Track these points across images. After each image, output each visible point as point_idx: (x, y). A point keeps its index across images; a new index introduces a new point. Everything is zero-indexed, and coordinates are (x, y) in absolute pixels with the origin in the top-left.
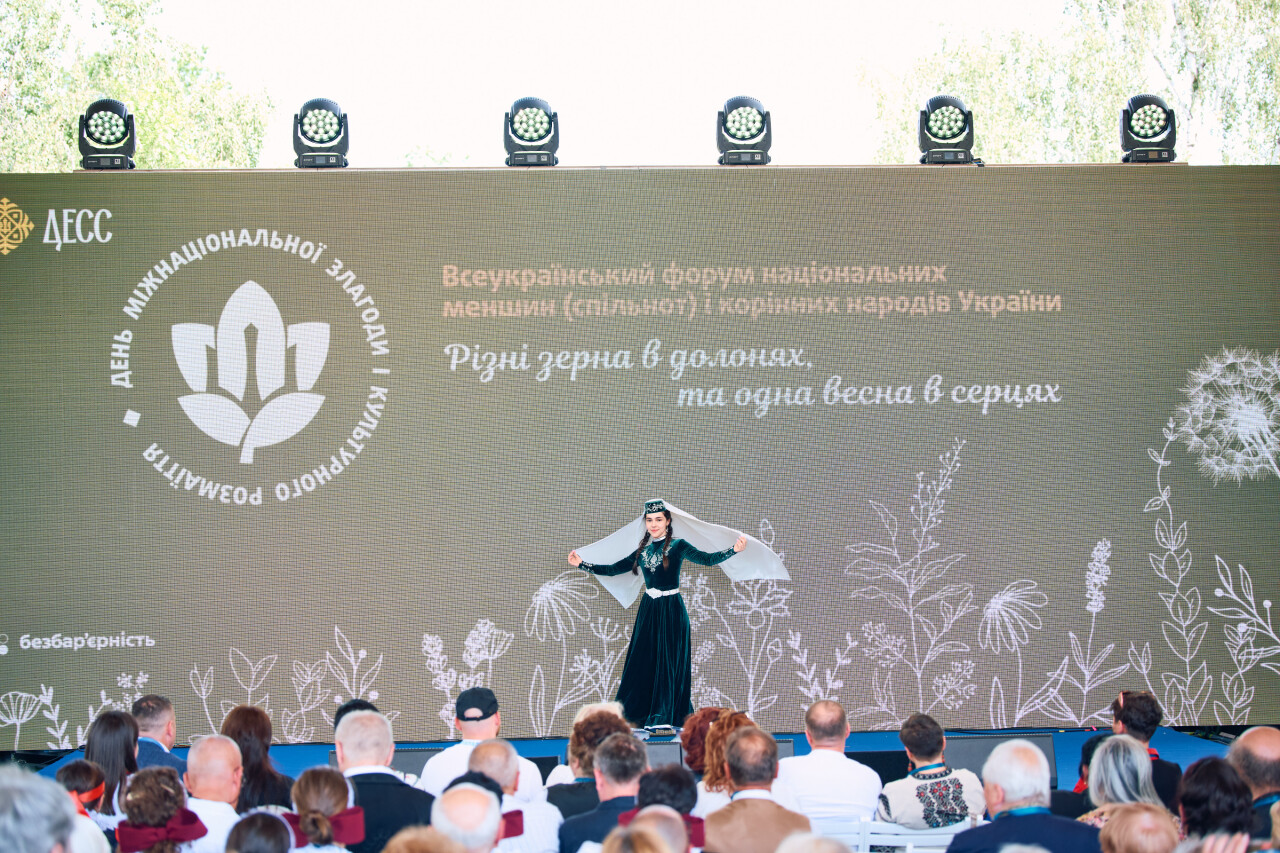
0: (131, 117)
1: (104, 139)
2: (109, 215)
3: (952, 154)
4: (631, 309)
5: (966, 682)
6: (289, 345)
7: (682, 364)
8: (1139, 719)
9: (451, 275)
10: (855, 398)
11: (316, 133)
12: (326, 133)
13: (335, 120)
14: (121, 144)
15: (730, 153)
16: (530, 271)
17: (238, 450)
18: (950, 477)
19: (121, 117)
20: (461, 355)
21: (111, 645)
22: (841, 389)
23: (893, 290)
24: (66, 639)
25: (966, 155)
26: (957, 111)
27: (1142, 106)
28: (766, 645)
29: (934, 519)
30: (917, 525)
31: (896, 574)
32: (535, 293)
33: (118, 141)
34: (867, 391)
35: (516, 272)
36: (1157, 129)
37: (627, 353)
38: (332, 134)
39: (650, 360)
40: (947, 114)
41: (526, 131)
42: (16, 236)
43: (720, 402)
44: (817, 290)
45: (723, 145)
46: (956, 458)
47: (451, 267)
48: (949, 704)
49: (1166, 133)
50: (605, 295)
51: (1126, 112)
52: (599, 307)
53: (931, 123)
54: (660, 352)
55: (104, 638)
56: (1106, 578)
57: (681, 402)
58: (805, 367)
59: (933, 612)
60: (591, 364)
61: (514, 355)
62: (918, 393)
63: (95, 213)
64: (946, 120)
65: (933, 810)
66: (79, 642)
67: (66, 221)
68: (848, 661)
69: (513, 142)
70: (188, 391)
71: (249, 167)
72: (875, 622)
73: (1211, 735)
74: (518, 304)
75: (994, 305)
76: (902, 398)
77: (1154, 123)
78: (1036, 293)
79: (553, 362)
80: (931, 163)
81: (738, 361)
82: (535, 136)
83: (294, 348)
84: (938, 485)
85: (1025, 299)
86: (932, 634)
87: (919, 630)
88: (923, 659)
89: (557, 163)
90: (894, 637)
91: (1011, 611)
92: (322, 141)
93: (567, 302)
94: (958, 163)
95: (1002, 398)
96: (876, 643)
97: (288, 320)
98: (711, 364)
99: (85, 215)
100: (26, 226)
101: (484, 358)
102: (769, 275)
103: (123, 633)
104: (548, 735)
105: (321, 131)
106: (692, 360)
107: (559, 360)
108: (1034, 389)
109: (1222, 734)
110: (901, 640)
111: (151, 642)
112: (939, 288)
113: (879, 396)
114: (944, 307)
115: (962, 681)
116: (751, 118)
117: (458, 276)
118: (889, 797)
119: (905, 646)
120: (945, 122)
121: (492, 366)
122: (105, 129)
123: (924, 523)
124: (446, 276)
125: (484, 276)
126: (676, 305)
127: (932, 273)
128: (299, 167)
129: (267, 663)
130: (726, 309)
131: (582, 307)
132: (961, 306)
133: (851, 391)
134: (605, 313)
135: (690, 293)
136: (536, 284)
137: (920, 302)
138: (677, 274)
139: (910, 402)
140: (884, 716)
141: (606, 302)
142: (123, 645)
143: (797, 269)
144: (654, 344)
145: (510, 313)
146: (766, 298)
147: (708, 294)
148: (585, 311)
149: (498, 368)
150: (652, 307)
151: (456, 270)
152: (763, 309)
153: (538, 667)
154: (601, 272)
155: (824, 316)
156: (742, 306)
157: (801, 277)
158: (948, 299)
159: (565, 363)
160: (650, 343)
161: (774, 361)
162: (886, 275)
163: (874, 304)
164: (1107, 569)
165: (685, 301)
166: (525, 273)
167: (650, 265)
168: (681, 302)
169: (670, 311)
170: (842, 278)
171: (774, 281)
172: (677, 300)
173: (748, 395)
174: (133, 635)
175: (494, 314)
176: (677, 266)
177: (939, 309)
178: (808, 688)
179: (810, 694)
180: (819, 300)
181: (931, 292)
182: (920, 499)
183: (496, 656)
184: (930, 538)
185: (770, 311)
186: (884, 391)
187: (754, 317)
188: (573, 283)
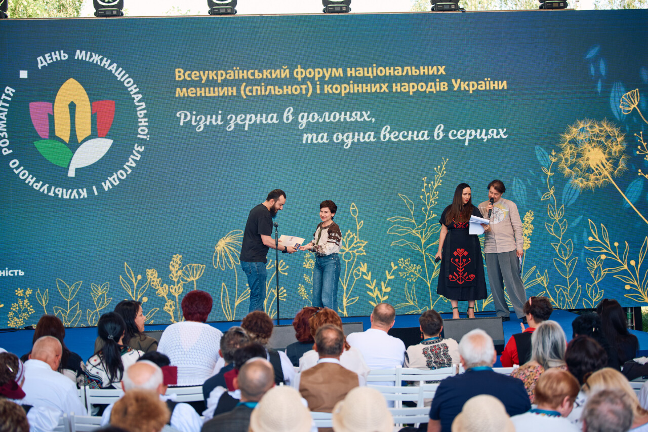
3: (448, 6)
4: (277, 91)
6: (94, 113)
7: (305, 120)
9: (180, 74)
10: (397, 137)
15: (329, 7)
16: (223, 72)
17: (67, 169)
18: (441, 178)
20: (186, 116)
21: (1, 275)
22: (390, 133)
23: (417, 79)
25: (455, 6)
28: (353, 270)
29: (433, 202)
30: (424, 205)
31: (415, 232)
32: (226, 83)
34: (404, 133)
35: (215, 72)
37: (275, 115)
39: (288, 119)
43: (325, 140)
44: (377, 80)
45: (325, 2)
46: (444, 168)
47: (179, 70)
50: (263, 84)
52: (259, 90)
54: (293, 114)
56: (531, 232)
57: (304, 142)
58: (371, 120)
60: (256, 121)
61: (214, 117)
62: (431, 134)
65: (432, 361)
68: (393, 277)
70: (39, 138)
71: (76, 17)
72: (405, 258)
74: (216, 89)
75: (471, 87)
76: (423, 136)
78: (494, 80)
79: (235, 120)
80: (437, 10)
81: (335, 118)
83: (96, 114)
84: (434, 184)
85: (487, 82)
86: (435, 263)
87: (428, 261)
88: (431, 276)
89: (236, 12)
90: (415, 265)
92: (108, 2)
93: (242, 88)
94: (451, 10)
95: (476, 136)
96: (406, 269)
97: (92, 99)
98: (321, 120)
101: (198, 119)
102: (351, 72)
103: (7, 269)
104: (234, 319)
106: (310, 119)
107: (238, 119)
108: (493, 132)
110: (419, 267)
111: (22, 273)
112: (442, 78)
113: (410, 135)
114: (444, 88)
117: (184, 74)
118: (409, 354)
119: (421, 270)
121: (202, 123)
123: (428, 204)
124: (177, 74)
125: (198, 75)
126: (301, 89)
127: (438, 70)
128: (97, 16)
129: (77, 286)
130: (328, 91)
131: (251, 91)
132: (454, 87)
133: (395, 134)
134: (263, 93)
135: (308, 82)
136: (226, 78)
137: (431, 85)
138: (302, 72)
139: (427, 139)
140: (412, 307)
141: (263, 88)
142: (7, 275)
143: (366, 69)
144: (290, 110)
145: (212, 94)
146: (349, 85)
147: (318, 83)
148: (252, 93)
149: (206, 124)
150: (288, 90)
151: (182, 71)
152: (347, 91)
153: (223, 284)
154: (261, 71)
155: (380, 93)
156: (336, 89)
157: (368, 73)
158: (446, 84)
159: (241, 121)
160: (288, 109)
161: (354, 118)
162: (414, 72)
163: (407, 87)
164: (532, 226)
165: (306, 86)
166: (219, 72)
167: (286, 67)
168: (304, 87)
169: (298, 92)
170: (390, 73)
171: (353, 75)
172: (301, 86)
173: (340, 136)
174: (13, 269)
175: (203, 95)
176: (301, 68)
177: (442, 89)
178: (373, 293)
179: (374, 296)
180: (378, 85)
181: (438, 80)
182: (425, 191)
183: (197, 278)
184: (431, 212)
185: (352, 91)
186: (413, 134)
187: (343, 95)
188: (245, 78)
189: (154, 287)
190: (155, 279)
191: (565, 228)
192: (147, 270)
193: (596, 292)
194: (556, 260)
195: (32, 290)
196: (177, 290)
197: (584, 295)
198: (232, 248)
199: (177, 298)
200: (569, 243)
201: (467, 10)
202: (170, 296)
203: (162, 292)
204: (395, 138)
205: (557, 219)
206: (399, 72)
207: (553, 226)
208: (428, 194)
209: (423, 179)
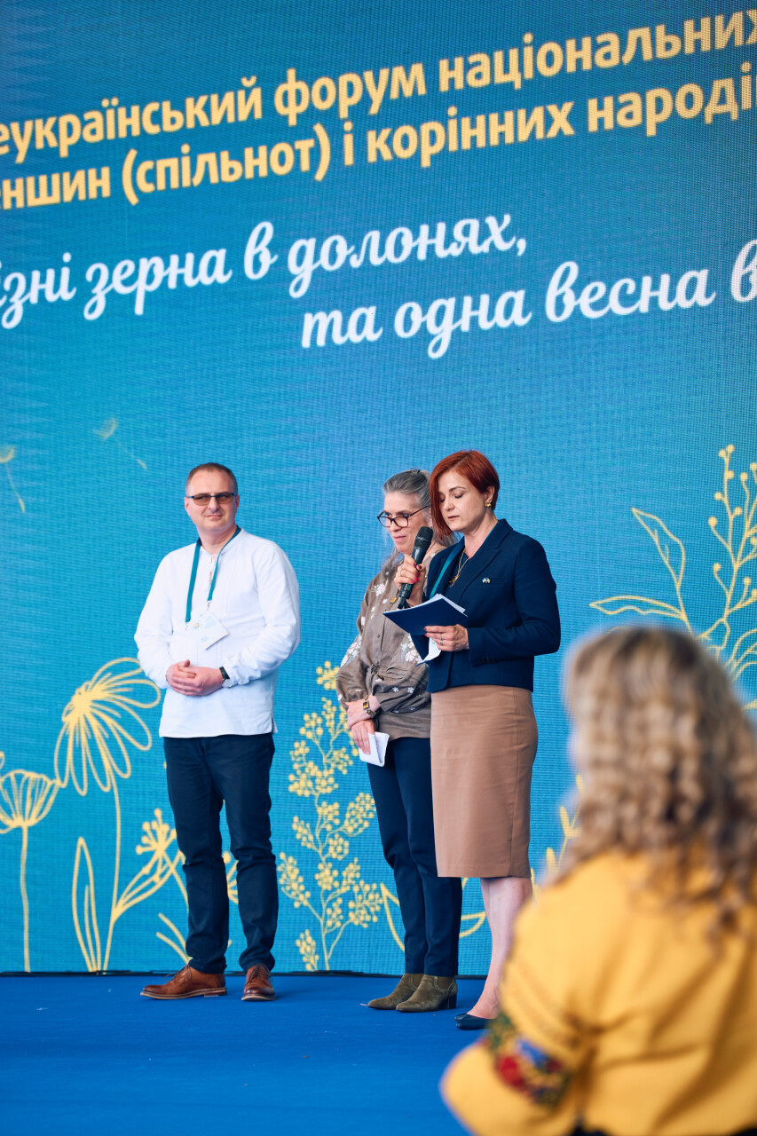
4: (222, 168)
7: (308, 267)
10: (603, 302)
16: (73, 119)
22: (578, 288)
32: (84, 156)
34: (625, 287)
35: (51, 122)
37: (221, 255)
39: (257, 265)
43: (369, 333)
44: (537, 92)
50: (185, 149)
52: (176, 172)
54: (272, 247)
57: (306, 343)
58: (515, 248)
60: (165, 279)
61: (51, 273)
74: (55, 178)
76: (690, 294)
79: (109, 280)
81: (398, 249)
93: (128, 169)
98: (356, 263)
101: (7, 284)
102: (451, 74)
104: (105, 968)
107: (118, 277)
113: (646, 293)
121: (19, 297)
126: (297, 153)
127: (748, 27)
130: (378, 152)
131: (151, 176)
133: (594, 292)
134: (186, 183)
135: (319, 129)
136: (81, 140)
137: (723, 91)
138: (298, 94)
139: (704, 303)
141: (186, 161)
143: (499, 56)
144: (262, 233)
145: (44, 200)
146: (444, 121)
147: (348, 126)
148: (155, 184)
149: (28, 301)
150: (260, 162)
152: (438, 147)
154: (179, 106)
155: (546, 141)
156: (405, 142)
157: (506, 70)
159: (126, 283)
160: (258, 230)
161: (459, 244)
163: (636, 108)
165: (310, 143)
166: (64, 121)
167: (253, 80)
168: (304, 146)
169: (288, 165)
170: (579, 62)
171: (459, 85)
172: (300, 145)
173: (417, 317)
175: (20, 204)
176: (298, 79)
180: (538, 113)
181: (746, 68)
182: (726, 501)
183: (33, 821)
184: (747, 581)
185: (453, 147)
186: (655, 286)
187: (426, 162)
188: (136, 132)
198: (109, 721)
204: (596, 306)
206: (610, 52)
208: (738, 511)
209: (722, 453)
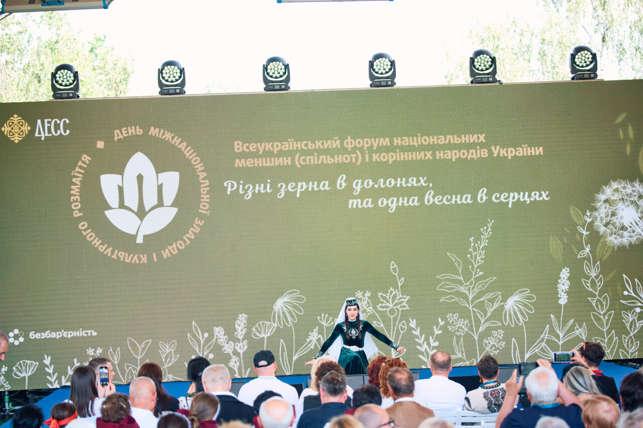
0: (77, 72)
1: (64, 83)
2: (68, 121)
3: (486, 78)
4: (329, 160)
5: (500, 341)
6: (159, 183)
8: (592, 356)
9: (239, 146)
10: (442, 200)
11: (169, 77)
12: (174, 77)
13: (178, 71)
14: (72, 86)
15: (376, 81)
16: (278, 143)
17: (135, 236)
18: (487, 238)
19: (72, 73)
21: (75, 336)
22: (434, 197)
23: (459, 147)
24: (52, 333)
25: (493, 79)
26: (488, 57)
27: (580, 52)
28: (399, 324)
29: (480, 260)
30: (472, 264)
31: (462, 289)
32: (281, 154)
33: (71, 84)
34: (448, 197)
35: (271, 144)
36: (588, 63)
37: (327, 182)
38: (177, 78)
39: (341, 186)
40: (483, 58)
41: (274, 73)
42: (21, 133)
43: (370, 205)
44: (422, 148)
45: (372, 77)
46: (490, 229)
47: (238, 142)
48: (492, 352)
49: (592, 65)
50: (316, 154)
51: (572, 55)
52: (313, 160)
53: (475, 63)
54: (346, 181)
55: (72, 332)
56: (568, 287)
57: (350, 207)
59: (481, 307)
60: (308, 188)
61: (263, 185)
62: (474, 197)
63: (60, 121)
64: (483, 62)
65: (492, 404)
66: (59, 335)
67: (46, 125)
68: (440, 332)
69: (267, 79)
70: (110, 208)
72: (453, 313)
73: (624, 364)
74: (273, 159)
75: (510, 153)
76: (466, 200)
77: (586, 60)
78: (530, 146)
79: (286, 187)
80: (476, 83)
81: (390, 184)
82: (278, 75)
83: (161, 185)
84: (481, 244)
85: (525, 149)
86: (482, 317)
87: (475, 316)
88: (478, 330)
89: (289, 88)
90: (463, 320)
91: (518, 305)
92: (172, 82)
93: (297, 158)
94: (489, 82)
95: (519, 198)
96: (454, 323)
97: (158, 172)
99: (56, 122)
100: (26, 128)
101: (246, 187)
102: (397, 141)
103: (81, 329)
104: (293, 374)
105: (172, 76)
106: (364, 185)
107: (289, 187)
108: (535, 194)
109: (629, 363)
110: (467, 321)
111: (95, 334)
112: (482, 145)
113: (454, 199)
114: (484, 155)
115: (498, 340)
116: (385, 63)
117: (242, 146)
118: (469, 398)
119: (469, 324)
120: (482, 63)
121: (250, 191)
122: (64, 79)
123: (475, 262)
124: (236, 147)
125: (255, 146)
126: (351, 158)
127: (478, 138)
128: (162, 95)
129: (147, 344)
130: (376, 159)
131: (305, 160)
132: (493, 154)
133: (439, 198)
134: (316, 163)
135: (358, 152)
136: (281, 149)
137: (472, 152)
138: (351, 142)
139: (470, 202)
140: (461, 360)
141: (316, 157)
142: (81, 335)
143: (411, 138)
144: (342, 177)
145: (269, 164)
146: (395, 152)
147: (367, 152)
148: (306, 162)
149: (254, 192)
150: (339, 159)
151: (241, 143)
152: (394, 159)
153: (282, 340)
154: (313, 142)
155: (425, 161)
156: (384, 157)
157: (413, 141)
158: (486, 151)
159: (292, 188)
160: (340, 177)
162: (455, 140)
163: (450, 154)
164: (568, 282)
165: (356, 155)
166: (275, 144)
167: (337, 138)
168: (354, 156)
169: (348, 161)
170: (433, 142)
171: (400, 144)
172: (352, 155)
173: (385, 201)
174: (86, 330)
175: (260, 165)
176: (351, 138)
177: (482, 156)
178: (422, 347)
179: (423, 350)
180: (422, 153)
181: (478, 147)
182: (472, 251)
183: (268, 335)
184: (478, 270)
185: (398, 159)
186: (456, 197)
187: (390, 162)
188: (299, 148)
189: (220, 344)
190: (222, 337)
191: (601, 283)
192: (215, 328)
193: (632, 343)
194: (593, 314)
195: (102, 349)
196: (242, 348)
197: (621, 346)
198: (289, 307)
199: (241, 355)
200: (605, 297)
201: (504, 81)
202: (236, 353)
203: (228, 348)
204: (439, 202)
205: (593, 275)
207: (589, 281)
208: (475, 253)
209: (470, 239)
